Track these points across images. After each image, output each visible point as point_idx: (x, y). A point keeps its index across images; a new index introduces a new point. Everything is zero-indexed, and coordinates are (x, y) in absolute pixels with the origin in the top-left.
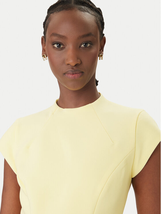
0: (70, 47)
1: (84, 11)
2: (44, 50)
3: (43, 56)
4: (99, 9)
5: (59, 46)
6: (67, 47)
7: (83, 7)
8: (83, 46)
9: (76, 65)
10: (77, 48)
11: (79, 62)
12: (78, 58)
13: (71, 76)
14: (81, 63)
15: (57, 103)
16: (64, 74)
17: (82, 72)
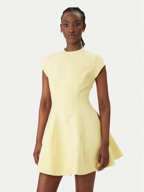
0: (70, 25)
1: (76, 12)
2: (61, 29)
3: (61, 31)
4: (83, 12)
5: (66, 25)
6: (69, 26)
7: (76, 11)
8: (75, 25)
9: (73, 32)
10: (73, 26)
11: (74, 31)
12: (73, 30)
13: (70, 37)
14: (75, 31)
15: (65, 49)
16: (68, 36)
17: (75, 35)
